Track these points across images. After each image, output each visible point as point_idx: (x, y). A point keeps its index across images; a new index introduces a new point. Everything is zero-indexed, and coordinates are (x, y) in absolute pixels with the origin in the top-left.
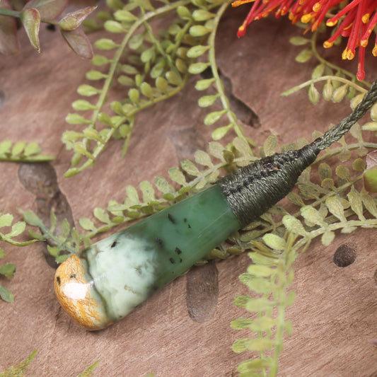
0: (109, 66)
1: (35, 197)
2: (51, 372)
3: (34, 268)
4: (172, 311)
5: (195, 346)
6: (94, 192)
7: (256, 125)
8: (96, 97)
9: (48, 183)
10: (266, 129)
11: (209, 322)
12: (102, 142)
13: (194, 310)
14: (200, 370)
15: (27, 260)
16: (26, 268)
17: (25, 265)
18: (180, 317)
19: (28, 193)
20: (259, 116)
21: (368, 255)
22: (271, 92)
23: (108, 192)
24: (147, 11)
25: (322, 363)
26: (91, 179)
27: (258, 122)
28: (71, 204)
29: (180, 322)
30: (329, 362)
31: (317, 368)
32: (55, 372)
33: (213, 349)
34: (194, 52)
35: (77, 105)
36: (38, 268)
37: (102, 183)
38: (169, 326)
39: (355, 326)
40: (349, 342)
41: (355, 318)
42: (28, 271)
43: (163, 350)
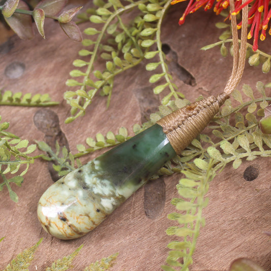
0: (94, 46)
1: (44, 135)
2: (53, 253)
3: (43, 183)
4: (134, 212)
5: (149, 235)
6: (84, 131)
7: (193, 84)
8: (86, 67)
9: (54, 125)
10: (200, 87)
11: (159, 219)
12: (89, 98)
13: (149, 211)
14: (152, 252)
15: (39, 177)
16: (38, 183)
17: (37, 181)
18: (139, 216)
19: (40, 132)
20: (196, 78)
21: (267, 173)
22: (203, 62)
23: (93, 131)
24: (118, 8)
26: (82, 122)
27: (194, 82)
28: (68, 140)
29: (140, 219)
30: (239, 246)
31: (230, 250)
32: (56, 253)
33: (161, 237)
35: (73, 73)
37: (89, 125)
38: (132, 222)
39: (257, 222)
40: (253, 232)
41: (257, 216)
42: (39, 185)
43: (128, 238)
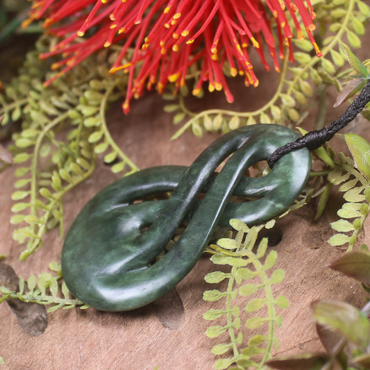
0: (30, 172)
3: (18, 342)
4: (149, 329)
5: (179, 347)
8: (28, 197)
11: (184, 326)
12: (42, 223)
13: (167, 322)
14: (191, 364)
15: (11, 338)
16: (11, 345)
17: (10, 343)
18: (158, 331)
24: (46, 124)
25: (292, 318)
26: (43, 262)
29: (160, 335)
30: (298, 315)
31: (289, 323)
33: (196, 343)
34: (94, 138)
36: (23, 341)
38: (151, 341)
39: (305, 283)
40: (306, 295)
41: (303, 276)
42: (14, 346)
43: (153, 360)
